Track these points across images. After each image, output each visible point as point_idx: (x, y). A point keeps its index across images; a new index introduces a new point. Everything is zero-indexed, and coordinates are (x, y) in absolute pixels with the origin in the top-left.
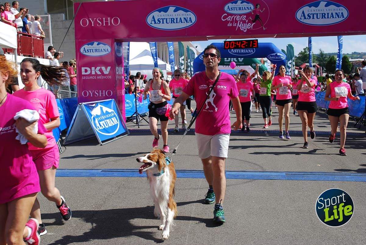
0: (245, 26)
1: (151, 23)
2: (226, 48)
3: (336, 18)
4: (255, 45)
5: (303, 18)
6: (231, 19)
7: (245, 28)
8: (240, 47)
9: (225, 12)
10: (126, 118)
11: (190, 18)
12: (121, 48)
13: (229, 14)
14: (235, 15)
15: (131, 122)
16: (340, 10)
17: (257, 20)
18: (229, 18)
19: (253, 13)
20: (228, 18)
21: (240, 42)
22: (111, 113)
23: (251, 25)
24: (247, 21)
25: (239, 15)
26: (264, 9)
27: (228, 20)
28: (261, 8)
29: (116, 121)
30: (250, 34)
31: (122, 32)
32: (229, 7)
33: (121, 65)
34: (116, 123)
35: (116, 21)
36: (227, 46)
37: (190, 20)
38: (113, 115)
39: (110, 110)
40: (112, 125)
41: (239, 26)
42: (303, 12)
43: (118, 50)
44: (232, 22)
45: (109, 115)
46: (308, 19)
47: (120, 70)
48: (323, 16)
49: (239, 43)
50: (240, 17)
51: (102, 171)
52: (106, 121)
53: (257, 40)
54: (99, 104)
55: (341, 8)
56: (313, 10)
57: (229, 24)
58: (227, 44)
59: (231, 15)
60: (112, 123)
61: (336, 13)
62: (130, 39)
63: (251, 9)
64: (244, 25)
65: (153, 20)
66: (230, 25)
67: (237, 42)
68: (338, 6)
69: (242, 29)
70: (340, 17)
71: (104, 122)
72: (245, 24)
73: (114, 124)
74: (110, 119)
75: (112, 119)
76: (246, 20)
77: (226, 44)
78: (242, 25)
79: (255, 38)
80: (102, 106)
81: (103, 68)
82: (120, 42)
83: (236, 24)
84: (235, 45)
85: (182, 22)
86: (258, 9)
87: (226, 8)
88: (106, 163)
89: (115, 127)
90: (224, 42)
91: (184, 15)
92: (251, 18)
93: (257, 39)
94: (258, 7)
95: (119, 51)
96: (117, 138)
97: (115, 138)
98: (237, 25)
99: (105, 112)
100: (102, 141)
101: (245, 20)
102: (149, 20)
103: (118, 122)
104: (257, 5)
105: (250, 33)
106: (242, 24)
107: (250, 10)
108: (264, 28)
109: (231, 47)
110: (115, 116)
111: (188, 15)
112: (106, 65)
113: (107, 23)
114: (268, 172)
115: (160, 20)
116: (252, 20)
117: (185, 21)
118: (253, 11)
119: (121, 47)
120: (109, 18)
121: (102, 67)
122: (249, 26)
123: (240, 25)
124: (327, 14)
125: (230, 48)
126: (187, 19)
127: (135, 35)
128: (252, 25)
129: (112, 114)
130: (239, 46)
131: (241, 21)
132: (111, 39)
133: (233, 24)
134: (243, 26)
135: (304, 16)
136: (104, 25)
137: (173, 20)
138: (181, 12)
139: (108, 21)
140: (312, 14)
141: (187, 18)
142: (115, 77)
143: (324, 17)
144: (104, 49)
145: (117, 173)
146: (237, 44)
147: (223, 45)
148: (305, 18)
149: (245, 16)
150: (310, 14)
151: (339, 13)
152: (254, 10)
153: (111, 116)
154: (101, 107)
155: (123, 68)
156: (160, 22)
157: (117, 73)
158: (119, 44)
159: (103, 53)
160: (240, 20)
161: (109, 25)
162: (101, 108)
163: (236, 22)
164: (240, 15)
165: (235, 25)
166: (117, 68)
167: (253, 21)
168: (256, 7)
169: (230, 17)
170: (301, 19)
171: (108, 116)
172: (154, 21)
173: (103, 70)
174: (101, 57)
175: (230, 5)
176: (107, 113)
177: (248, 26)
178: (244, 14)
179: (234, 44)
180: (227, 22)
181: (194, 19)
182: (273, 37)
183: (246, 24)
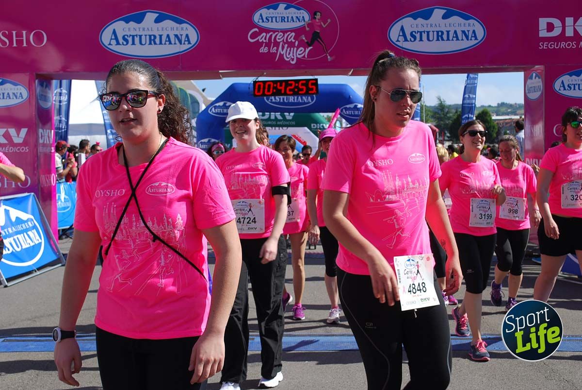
0: (293, 53)
1: (110, 44)
2: (257, 94)
3: (462, 40)
4: (312, 89)
5: (401, 39)
6: (265, 39)
7: (293, 56)
8: (283, 92)
9: (255, 26)
10: (59, 230)
11: (187, 36)
12: (49, 91)
13: (263, 30)
14: (274, 31)
15: (69, 238)
16: (469, 25)
17: (316, 42)
18: (262, 38)
19: (307, 29)
20: (259, 37)
21: (284, 83)
22: (27, 221)
23: (305, 51)
24: (297, 43)
25: (281, 32)
26: (329, 21)
27: (261, 41)
28: (324, 19)
29: (38, 237)
30: (304, 68)
31: (52, 60)
32: (262, 16)
33: (48, 125)
34: (37, 242)
35: (39, 38)
36: (259, 91)
37: (186, 39)
38: (31, 225)
39: (24, 216)
40: (28, 246)
41: (282, 53)
42: (402, 29)
43: (42, 95)
44: (268, 45)
45: (22, 227)
46: (411, 41)
47: (48, 136)
48: (440, 36)
49: (281, 85)
50: (284, 36)
51: (4, 341)
52: (15, 237)
53: (316, 80)
54: (2, 204)
55: (471, 21)
56: (420, 26)
57: (263, 48)
58: (259, 86)
59: (267, 31)
60: (29, 241)
61: (463, 32)
62: (68, 74)
63: (304, 21)
64: (290, 50)
65: (113, 37)
66: (263, 50)
67: (279, 84)
68: (466, 18)
69: (288, 58)
70: (471, 39)
71: (11, 239)
72: (292, 49)
73: (32, 244)
74: (25, 234)
75: (29, 233)
76: (295, 42)
77: (257, 87)
78: (287, 51)
79: (312, 75)
80: (8, 208)
81: (12, 131)
82: (46, 80)
83: (275, 48)
84: (274, 88)
85: (170, 43)
86: (317, 21)
87: (256, 18)
88: (14, 323)
89: (34, 249)
90: (254, 82)
91: (175, 29)
92: (304, 38)
93: (316, 77)
94: (318, 16)
95: (45, 98)
96: (38, 273)
97: (36, 271)
98: (277, 50)
99: (13, 219)
100: (6, 279)
101: (293, 41)
102: (106, 37)
103: (41, 239)
104: (315, 14)
105: (302, 65)
106: (287, 48)
107: (304, 23)
108: (329, 57)
109: (266, 93)
110: (35, 227)
111: (182, 29)
112: (18, 124)
113: (20, 42)
114: (336, 335)
115: (128, 38)
116: (306, 41)
117: (177, 42)
118: (309, 25)
119: (50, 89)
120: (24, 32)
121: (9, 129)
122: (301, 53)
123: (283, 49)
124: (445, 33)
125: (264, 95)
126: (180, 37)
127: (76, 67)
128: (307, 51)
129: (29, 223)
130: (281, 90)
131: (285, 43)
132: (28, 73)
133: (269, 49)
134: (289, 54)
135: (404, 35)
136: (15, 45)
137: (152, 38)
138: (168, 24)
139: (23, 37)
140: (418, 32)
141: (182, 35)
142: (37, 150)
143: (440, 39)
144: (14, 94)
145: (36, 343)
146: (279, 88)
147: (252, 86)
148: (406, 40)
149: (293, 34)
150: (415, 32)
151: (468, 31)
152: (310, 22)
153: (28, 227)
154: (5, 209)
155: (53, 131)
156: (127, 42)
157: (41, 141)
158: (45, 84)
159: (13, 102)
160: (283, 40)
161: (25, 45)
162: (7, 212)
163: (277, 44)
164: (284, 31)
165: (274, 50)
166: (41, 131)
167: (307, 43)
168: (313, 16)
169: (264, 34)
170: (398, 41)
171: (20, 228)
172: (115, 41)
173: (12, 135)
174: (8, 108)
175: (264, 12)
176: (19, 221)
177: (298, 52)
178: (291, 31)
179: (272, 87)
180: (259, 44)
181: (194, 37)
182: (345, 74)
183: (295, 49)
